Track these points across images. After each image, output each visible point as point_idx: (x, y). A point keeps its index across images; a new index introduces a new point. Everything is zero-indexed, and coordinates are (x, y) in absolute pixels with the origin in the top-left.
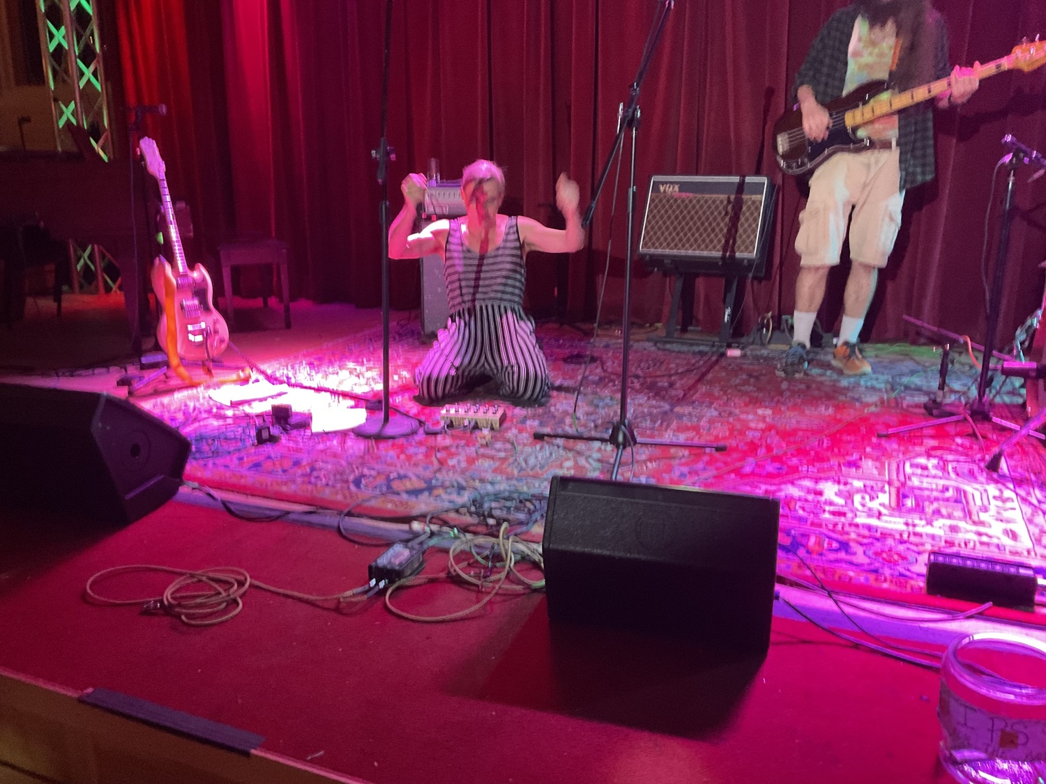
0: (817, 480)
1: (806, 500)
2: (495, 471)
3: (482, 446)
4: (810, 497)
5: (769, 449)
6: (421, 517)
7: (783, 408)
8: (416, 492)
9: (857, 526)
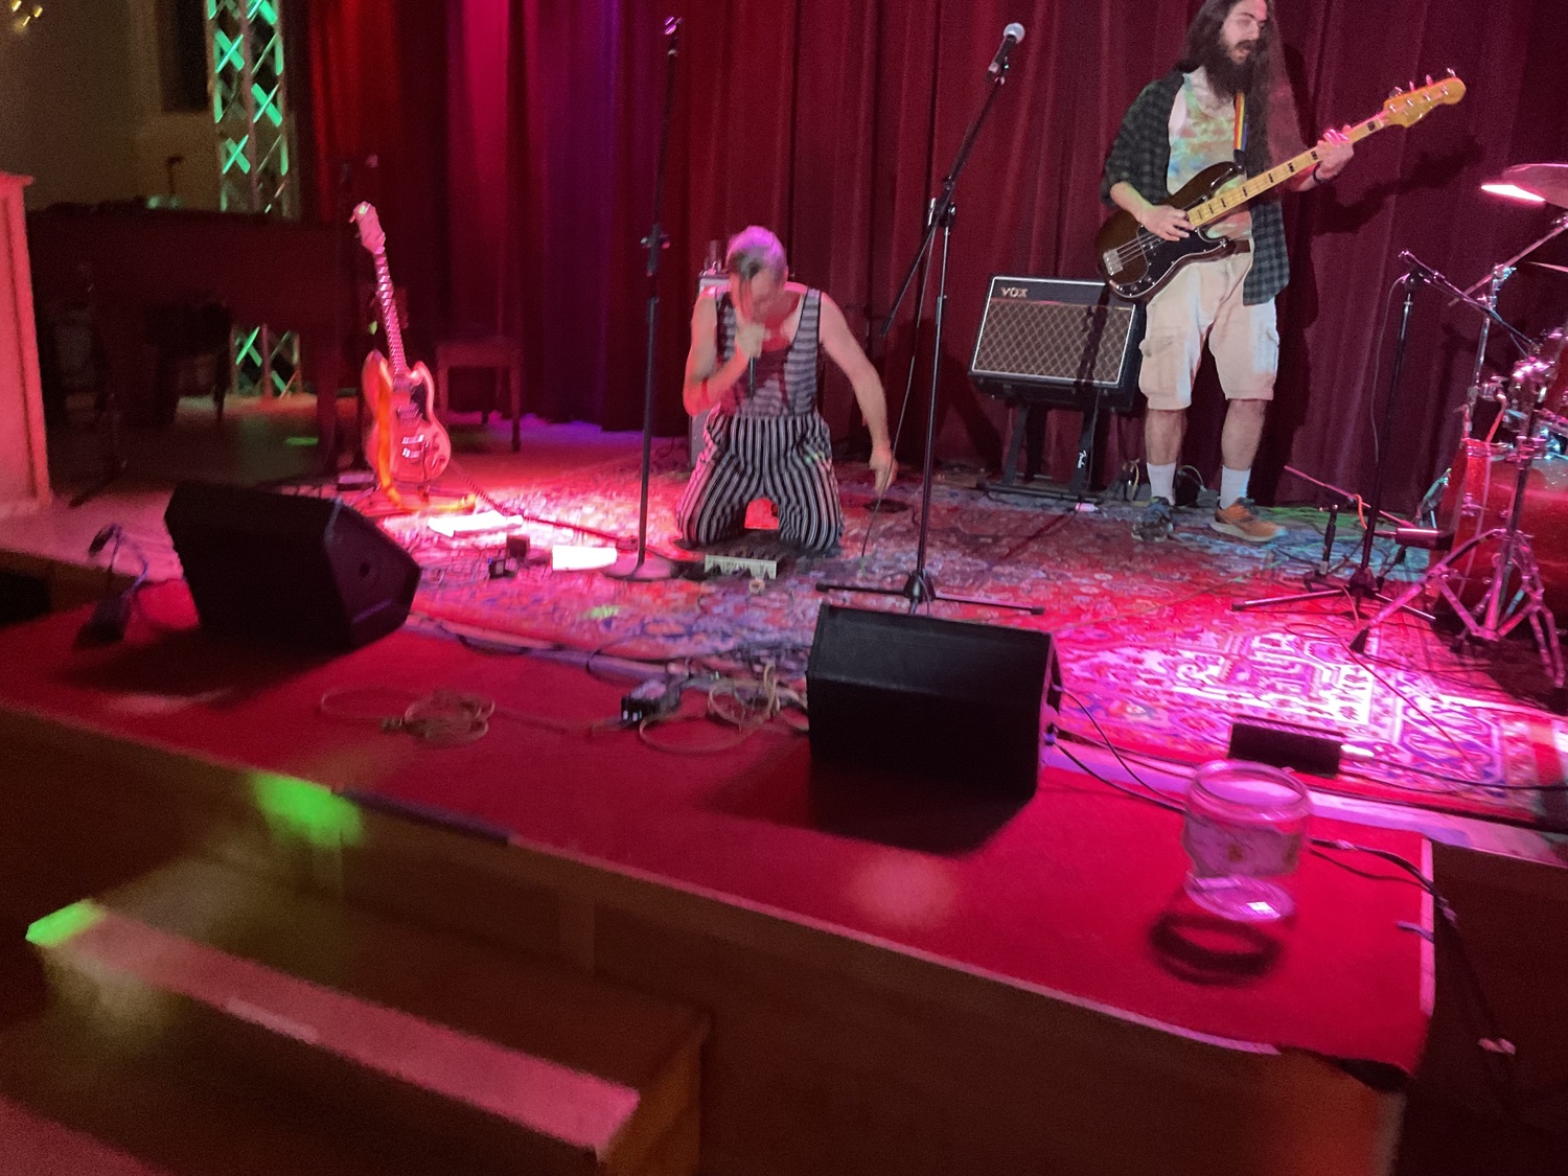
0: (1142, 648)
1: (1123, 668)
2: (766, 621)
3: (754, 595)
4: (1127, 665)
5: (1096, 614)
6: (680, 660)
7: (1128, 573)
8: (674, 637)
9: (1171, 694)
